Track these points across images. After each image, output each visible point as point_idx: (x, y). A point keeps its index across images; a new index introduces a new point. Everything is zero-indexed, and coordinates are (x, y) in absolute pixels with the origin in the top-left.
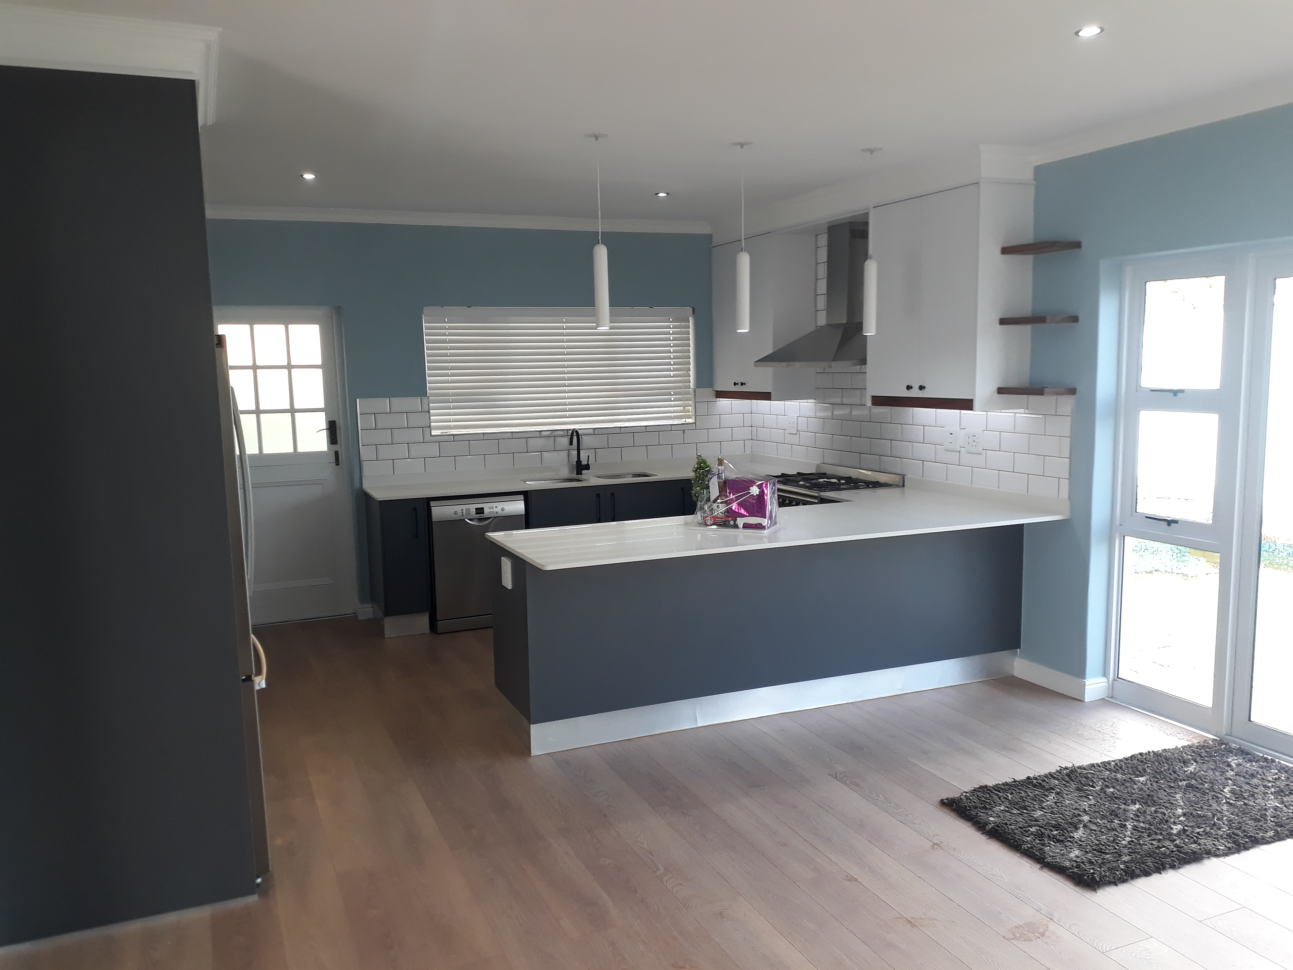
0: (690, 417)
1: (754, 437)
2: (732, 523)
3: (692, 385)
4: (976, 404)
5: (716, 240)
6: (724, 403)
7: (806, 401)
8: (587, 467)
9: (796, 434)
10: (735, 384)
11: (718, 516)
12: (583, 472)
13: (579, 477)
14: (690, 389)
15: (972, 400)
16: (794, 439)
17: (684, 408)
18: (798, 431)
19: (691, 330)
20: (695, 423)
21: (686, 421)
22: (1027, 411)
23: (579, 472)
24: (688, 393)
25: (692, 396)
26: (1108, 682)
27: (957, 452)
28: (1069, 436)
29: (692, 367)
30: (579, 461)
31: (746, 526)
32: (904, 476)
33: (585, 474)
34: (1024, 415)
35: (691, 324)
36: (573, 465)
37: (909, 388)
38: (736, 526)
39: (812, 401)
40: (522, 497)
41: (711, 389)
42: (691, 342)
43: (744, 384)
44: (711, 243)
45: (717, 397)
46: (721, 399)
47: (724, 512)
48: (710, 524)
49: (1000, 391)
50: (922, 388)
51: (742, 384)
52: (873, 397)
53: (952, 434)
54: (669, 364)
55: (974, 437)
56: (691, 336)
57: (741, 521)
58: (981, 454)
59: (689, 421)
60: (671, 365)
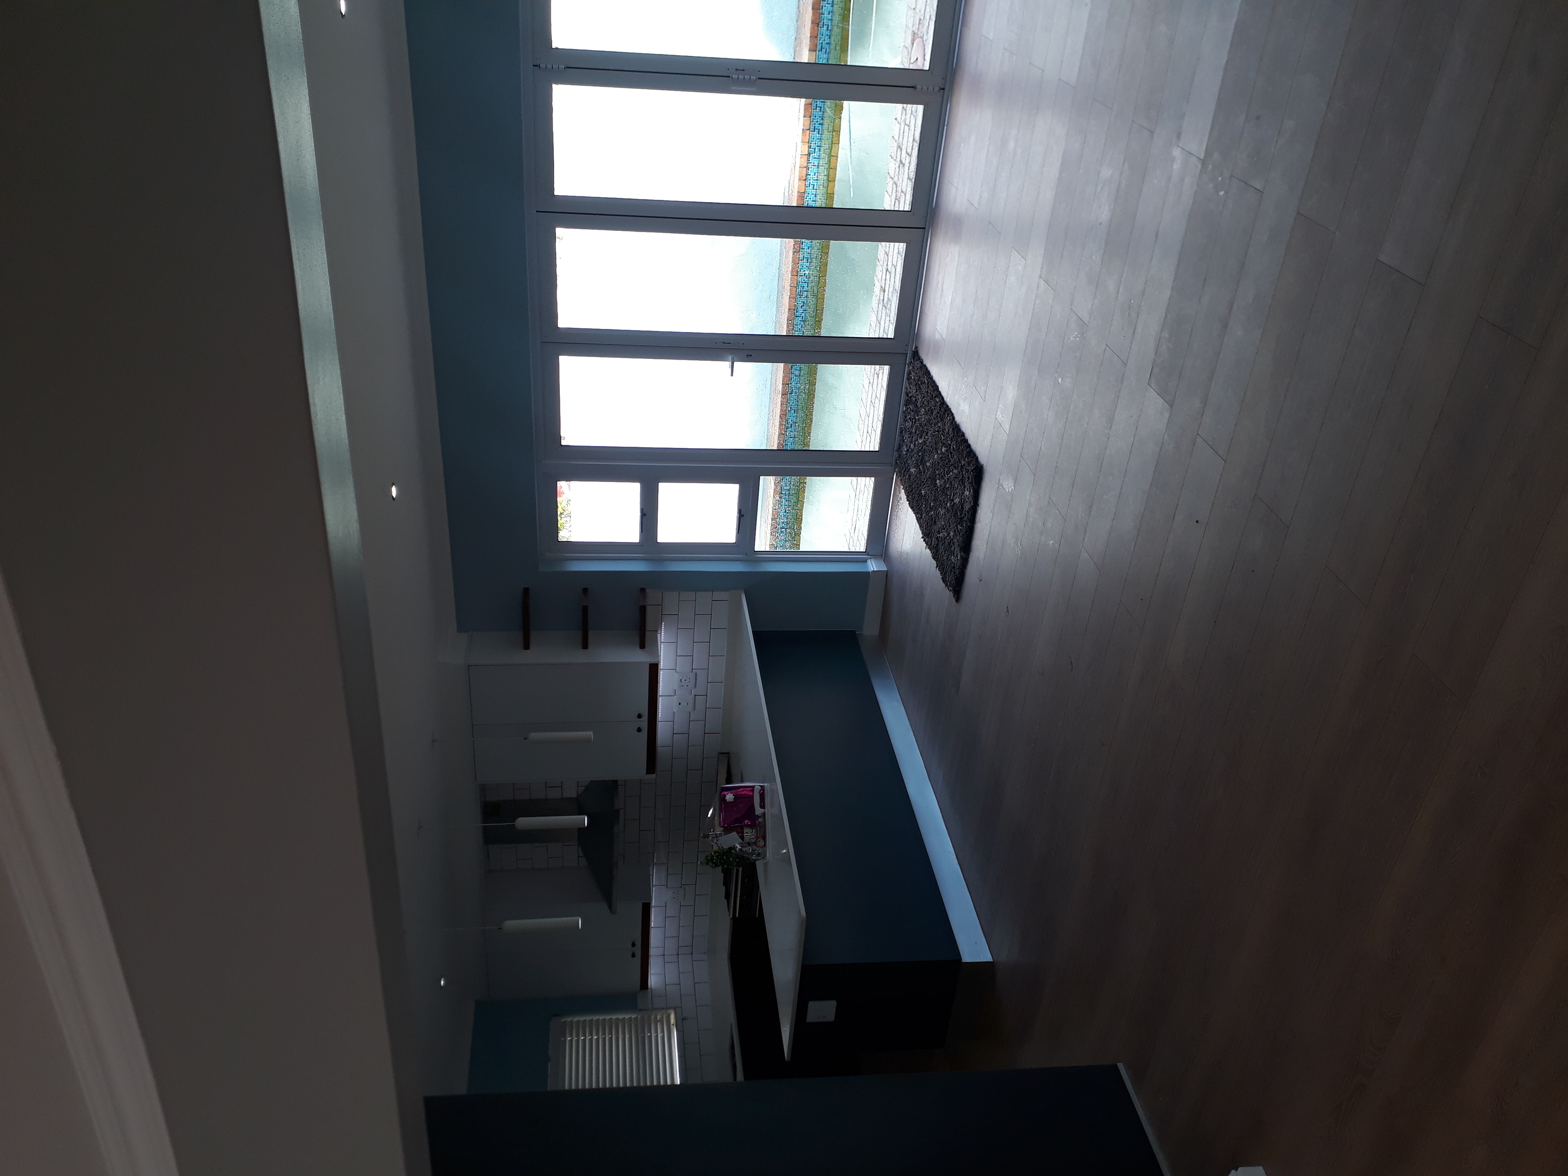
0: (669, 1016)
1: (689, 950)
2: (760, 820)
3: (633, 1016)
4: (654, 661)
5: (483, 996)
6: (653, 980)
7: (652, 877)
9: (685, 889)
10: (632, 956)
11: (755, 834)
14: (638, 1017)
16: (690, 891)
17: (658, 1021)
18: (681, 887)
19: (575, 1019)
20: (675, 1009)
21: (673, 1025)
24: (643, 1019)
25: (646, 1014)
26: (870, 560)
27: (695, 698)
28: (679, 592)
29: (614, 1017)
31: (763, 806)
35: (569, 1019)
37: (639, 730)
38: (763, 814)
39: (651, 869)
41: (639, 996)
42: (588, 1018)
43: (632, 943)
44: (486, 1002)
45: (647, 988)
46: (649, 984)
47: (751, 830)
48: (763, 843)
49: (642, 646)
50: (640, 716)
51: (633, 945)
52: (648, 773)
53: (680, 703)
54: (611, 1039)
55: (682, 680)
56: (582, 1019)
57: (758, 811)
58: (696, 674)
59: (672, 1017)
60: (612, 1037)
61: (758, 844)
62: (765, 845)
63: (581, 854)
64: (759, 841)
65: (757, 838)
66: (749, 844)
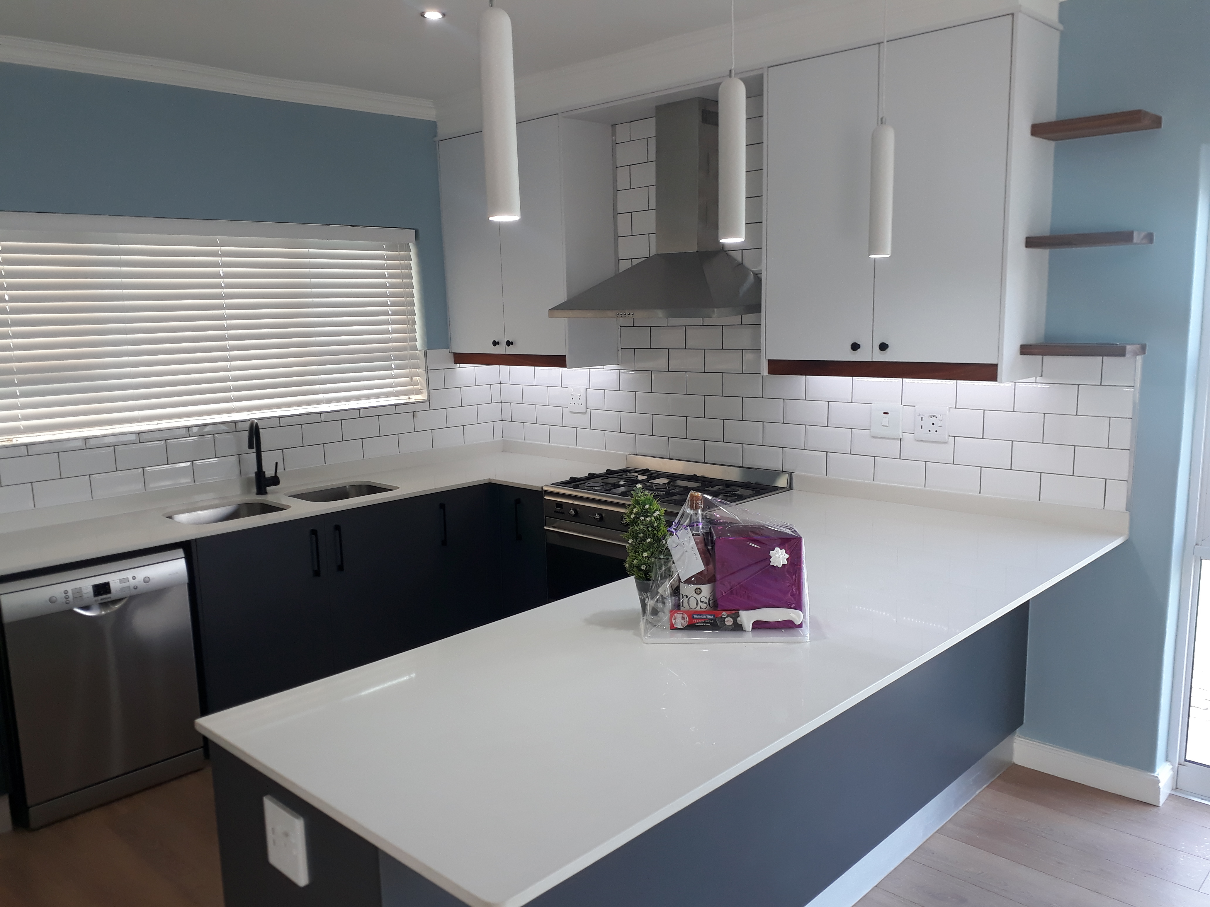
0: (418, 392)
1: (507, 417)
2: (729, 621)
3: (419, 344)
4: (1002, 372)
5: (443, 131)
6: (466, 370)
7: (602, 367)
8: (275, 481)
9: (585, 413)
10: (495, 343)
11: (698, 608)
12: (268, 488)
13: (262, 498)
14: (417, 351)
15: (996, 365)
16: (583, 420)
17: (412, 379)
18: (587, 409)
19: (413, 263)
20: (429, 401)
21: (409, 398)
22: (1039, 379)
23: (261, 491)
24: (414, 357)
25: (421, 362)
26: (1173, 769)
27: (891, 438)
29: (417, 318)
30: (260, 473)
31: (759, 626)
32: (791, 474)
33: (273, 492)
34: (1035, 385)
35: (413, 254)
36: (249, 480)
37: (855, 347)
38: (738, 627)
39: (614, 366)
40: (180, 552)
41: (447, 351)
42: (415, 281)
43: (512, 343)
44: (435, 135)
45: (456, 362)
46: (461, 365)
47: (707, 601)
48: (680, 627)
49: (1025, 350)
50: (883, 347)
51: (509, 343)
52: (770, 362)
53: (887, 413)
54: (386, 314)
55: (933, 418)
56: (414, 272)
57: (747, 618)
58: (946, 443)
59: (420, 397)
60: (389, 315)
61: (678, 616)
62: (673, 628)
63: (635, 262)
64: (683, 618)
65: (692, 614)
66: (676, 591)
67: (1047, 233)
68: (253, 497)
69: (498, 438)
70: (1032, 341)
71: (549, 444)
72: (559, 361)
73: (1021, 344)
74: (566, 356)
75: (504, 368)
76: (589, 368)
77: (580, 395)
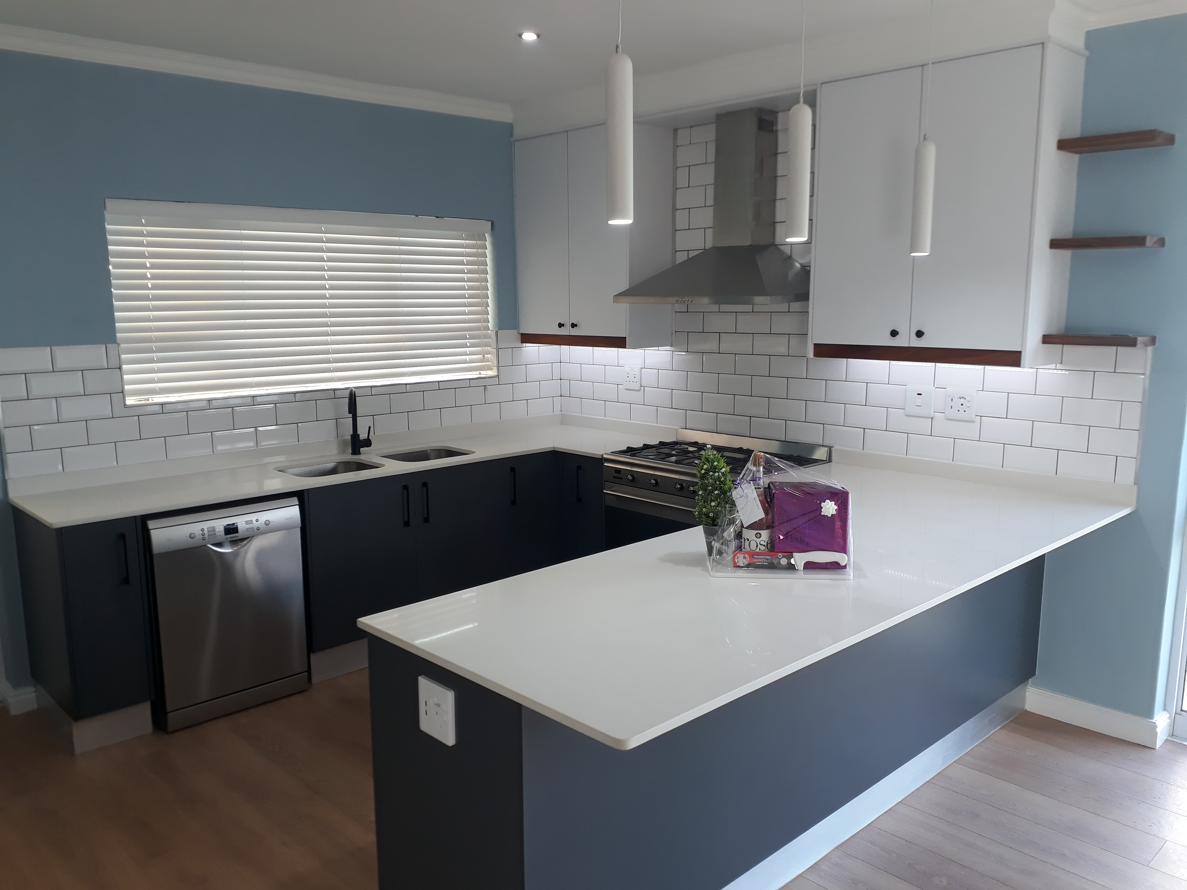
0: (489, 368)
1: (566, 392)
3: (491, 325)
4: (1026, 358)
5: (518, 132)
6: (531, 349)
7: (657, 348)
8: (368, 443)
9: (639, 390)
10: (561, 325)
11: (758, 550)
12: (362, 449)
13: (356, 458)
14: (489, 331)
15: (1019, 353)
16: (637, 397)
17: (483, 356)
18: (641, 386)
19: (488, 252)
20: (498, 376)
21: (480, 373)
22: (1059, 366)
23: (356, 451)
24: (487, 337)
25: (493, 341)
26: (1170, 717)
27: (924, 417)
28: (1141, 401)
29: (490, 301)
30: (355, 436)
31: (810, 566)
32: (830, 448)
33: (365, 453)
34: (1055, 371)
35: (488, 244)
36: (344, 442)
37: (894, 333)
38: (791, 567)
39: (668, 348)
40: (295, 501)
41: (515, 332)
42: (489, 268)
43: (576, 325)
44: (511, 135)
45: (522, 342)
46: (527, 345)
47: (765, 544)
48: (742, 565)
49: (1047, 339)
50: (920, 334)
51: (573, 325)
52: (816, 345)
53: (920, 394)
54: (463, 297)
55: (962, 400)
56: (489, 260)
57: (799, 559)
58: (973, 422)
59: (490, 373)
60: (466, 298)
61: (741, 556)
62: (736, 566)
63: (692, 254)
64: (745, 558)
65: (752, 554)
66: (739, 535)
67: (1071, 237)
68: (348, 457)
69: (557, 412)
70: (1053, 331)
71: (605, 418)
72: (619, 342)
73: (1043, 334)
74: (626, 337)
75: (565, 348)
76: (645, 350)
77: (634, 373)
